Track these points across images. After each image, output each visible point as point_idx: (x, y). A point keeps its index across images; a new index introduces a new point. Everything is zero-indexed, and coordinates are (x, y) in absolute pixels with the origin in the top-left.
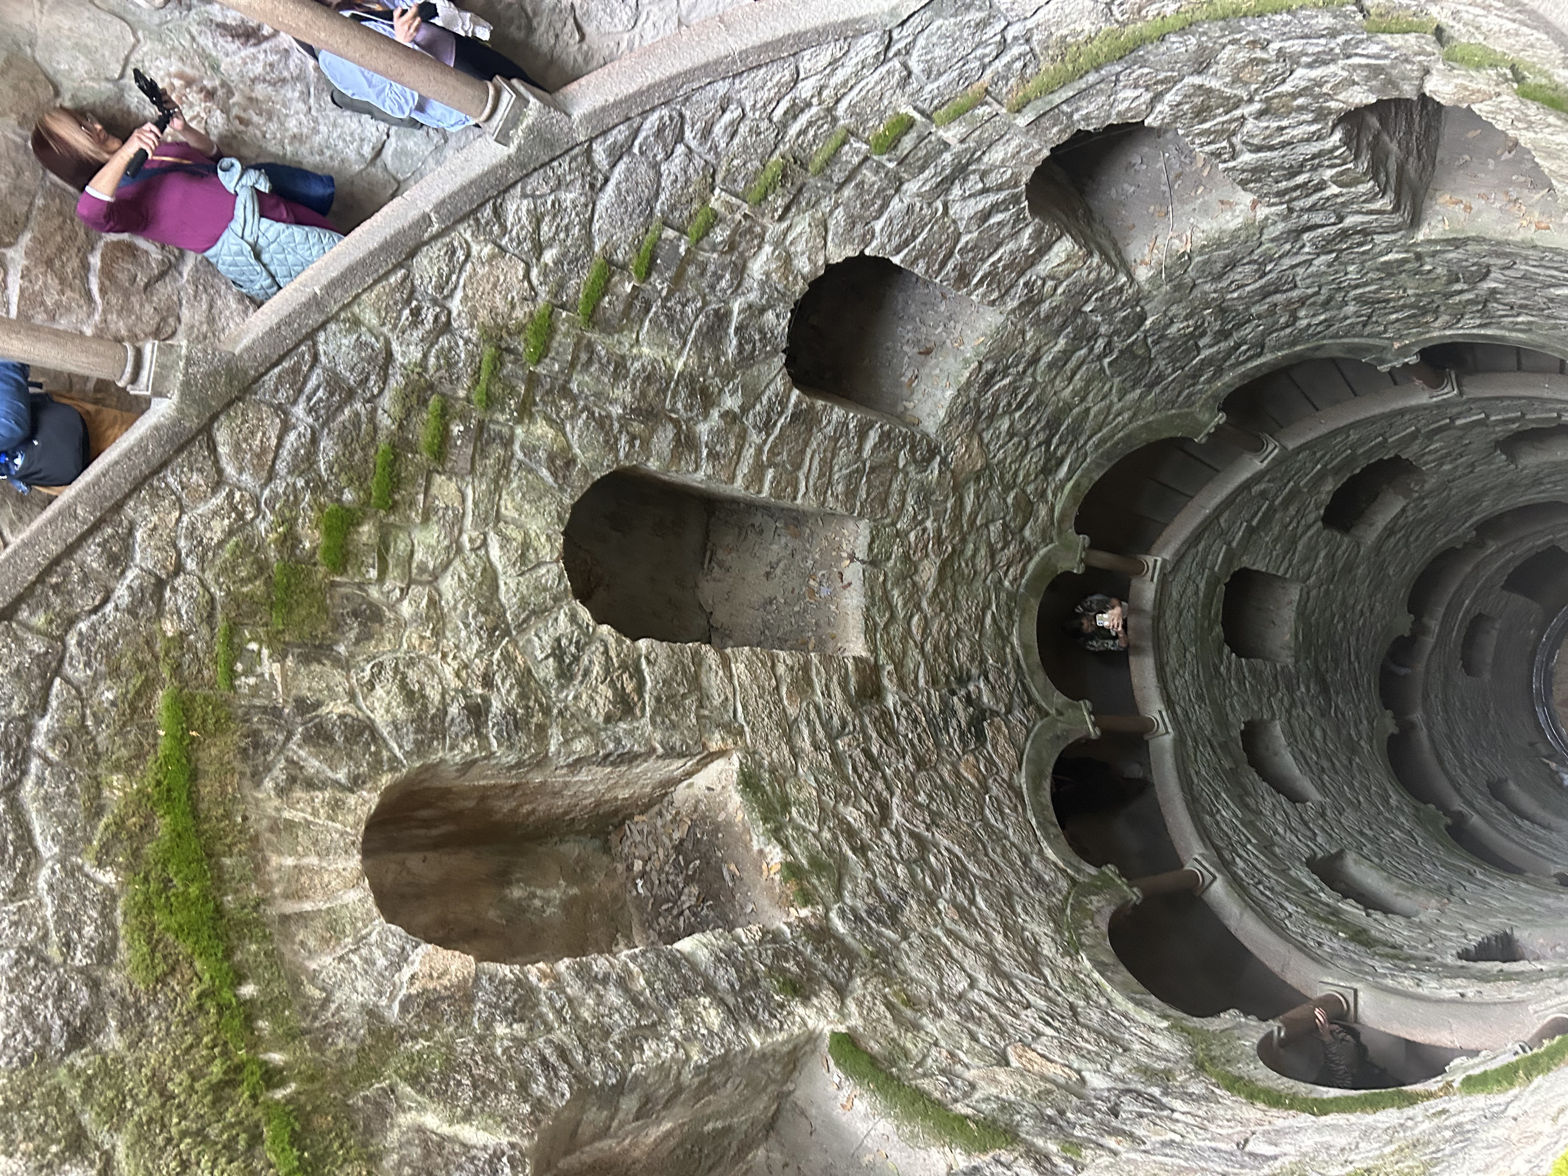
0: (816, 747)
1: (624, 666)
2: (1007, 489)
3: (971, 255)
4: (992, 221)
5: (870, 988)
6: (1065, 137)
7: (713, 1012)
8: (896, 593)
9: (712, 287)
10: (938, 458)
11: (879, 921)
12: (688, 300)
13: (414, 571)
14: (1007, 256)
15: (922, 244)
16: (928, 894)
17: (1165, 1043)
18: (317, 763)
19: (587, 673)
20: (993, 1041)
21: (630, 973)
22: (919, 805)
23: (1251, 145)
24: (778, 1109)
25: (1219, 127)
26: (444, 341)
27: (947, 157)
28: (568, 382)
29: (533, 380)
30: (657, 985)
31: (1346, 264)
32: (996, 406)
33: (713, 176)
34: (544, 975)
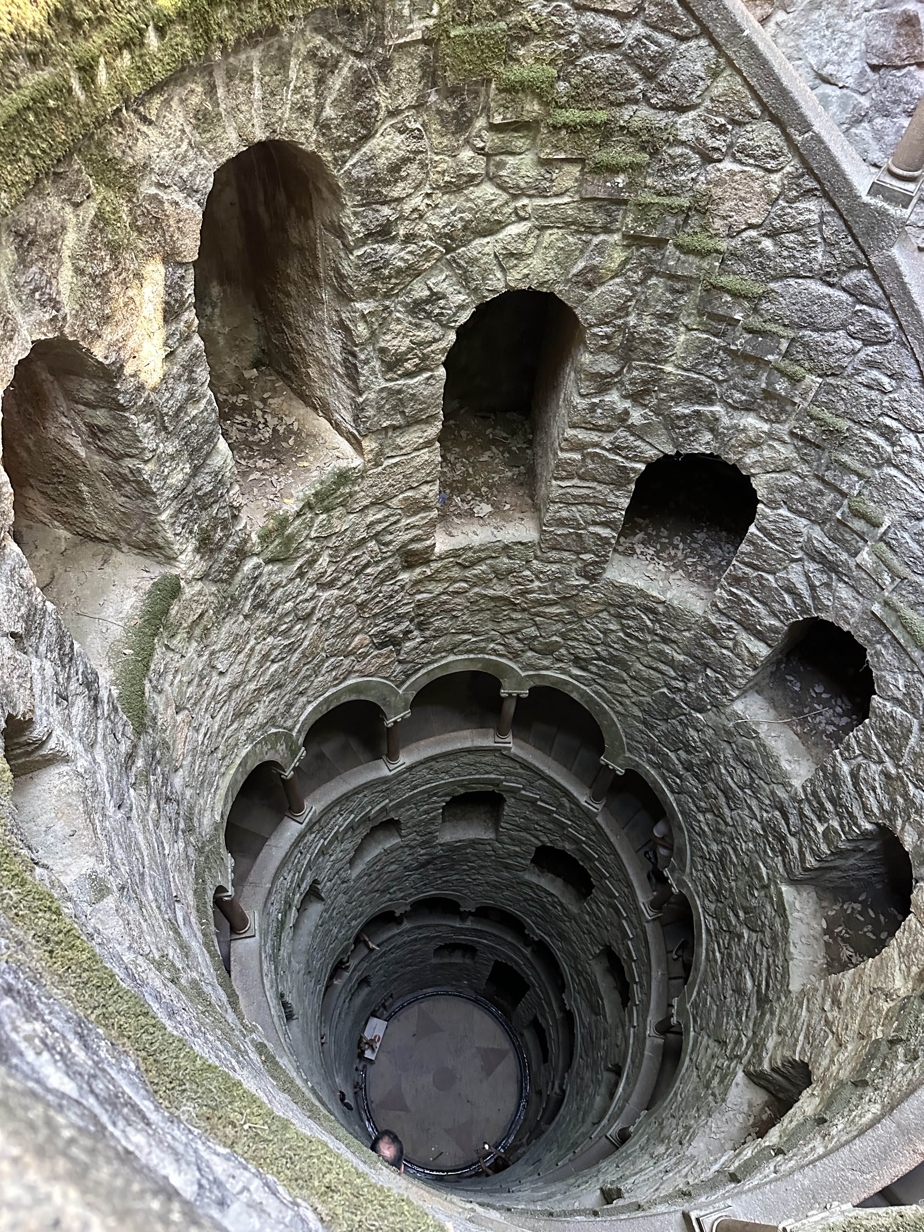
0: (370, 526)
1: (425, 358)
2: (563, 635)
3: (757, 584)
4: (786, 596)
5: (212, 598)
6: (861, 641)
7: (180, 477)
8: (484, 567)
9: (734, 387)
10: (587, 583)
11: (255, 596)
12: (724, 368)
13: (497, 158)
14: (755, 610)
15: (767, 547)
16: (275, 629)
17: (206, 821)
18: (337, 87)
19: (418, 326)
20: (189, 699)
21: (198, 401)
22: (334, 610)
23: (859, 770)
24: (103, 541)
25: (873, 747)
26: (696, 159)
27: (844, 556)
28: (658, 274)
29: (660, 243)
30: (194, 426)
31: (754, 840)
32: (628, 618)
33: (833, 375)
34: (189, 325)
